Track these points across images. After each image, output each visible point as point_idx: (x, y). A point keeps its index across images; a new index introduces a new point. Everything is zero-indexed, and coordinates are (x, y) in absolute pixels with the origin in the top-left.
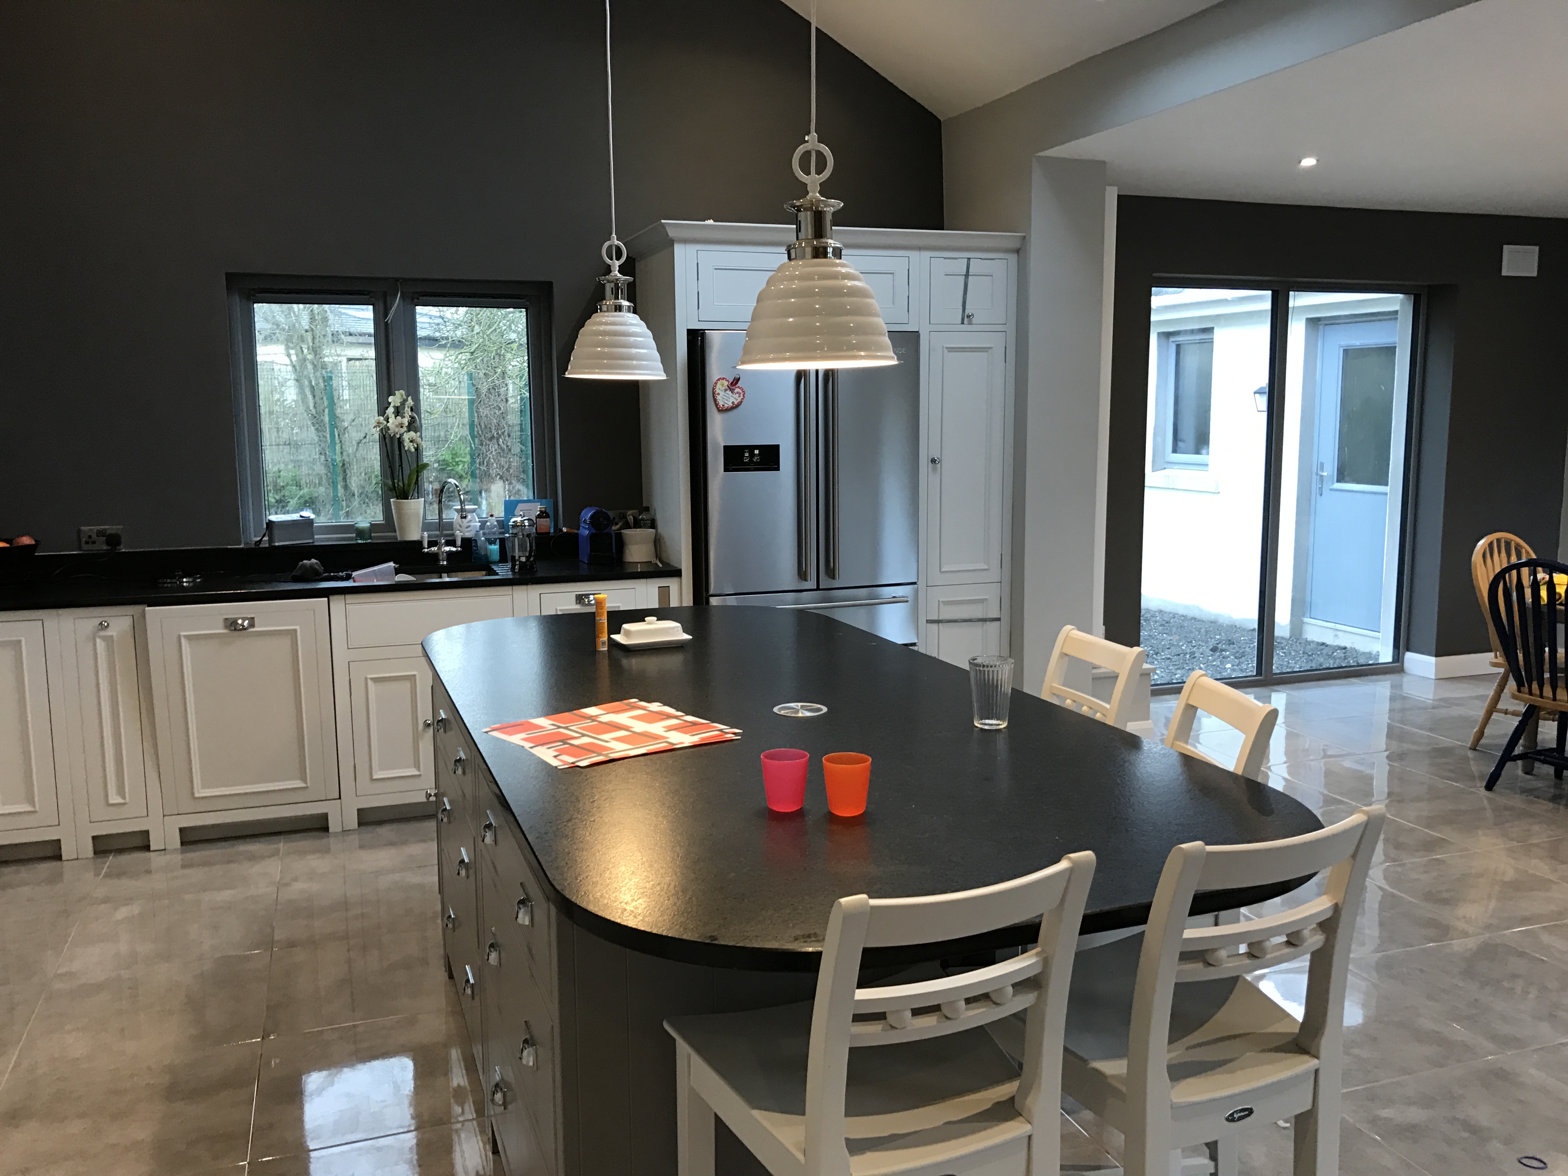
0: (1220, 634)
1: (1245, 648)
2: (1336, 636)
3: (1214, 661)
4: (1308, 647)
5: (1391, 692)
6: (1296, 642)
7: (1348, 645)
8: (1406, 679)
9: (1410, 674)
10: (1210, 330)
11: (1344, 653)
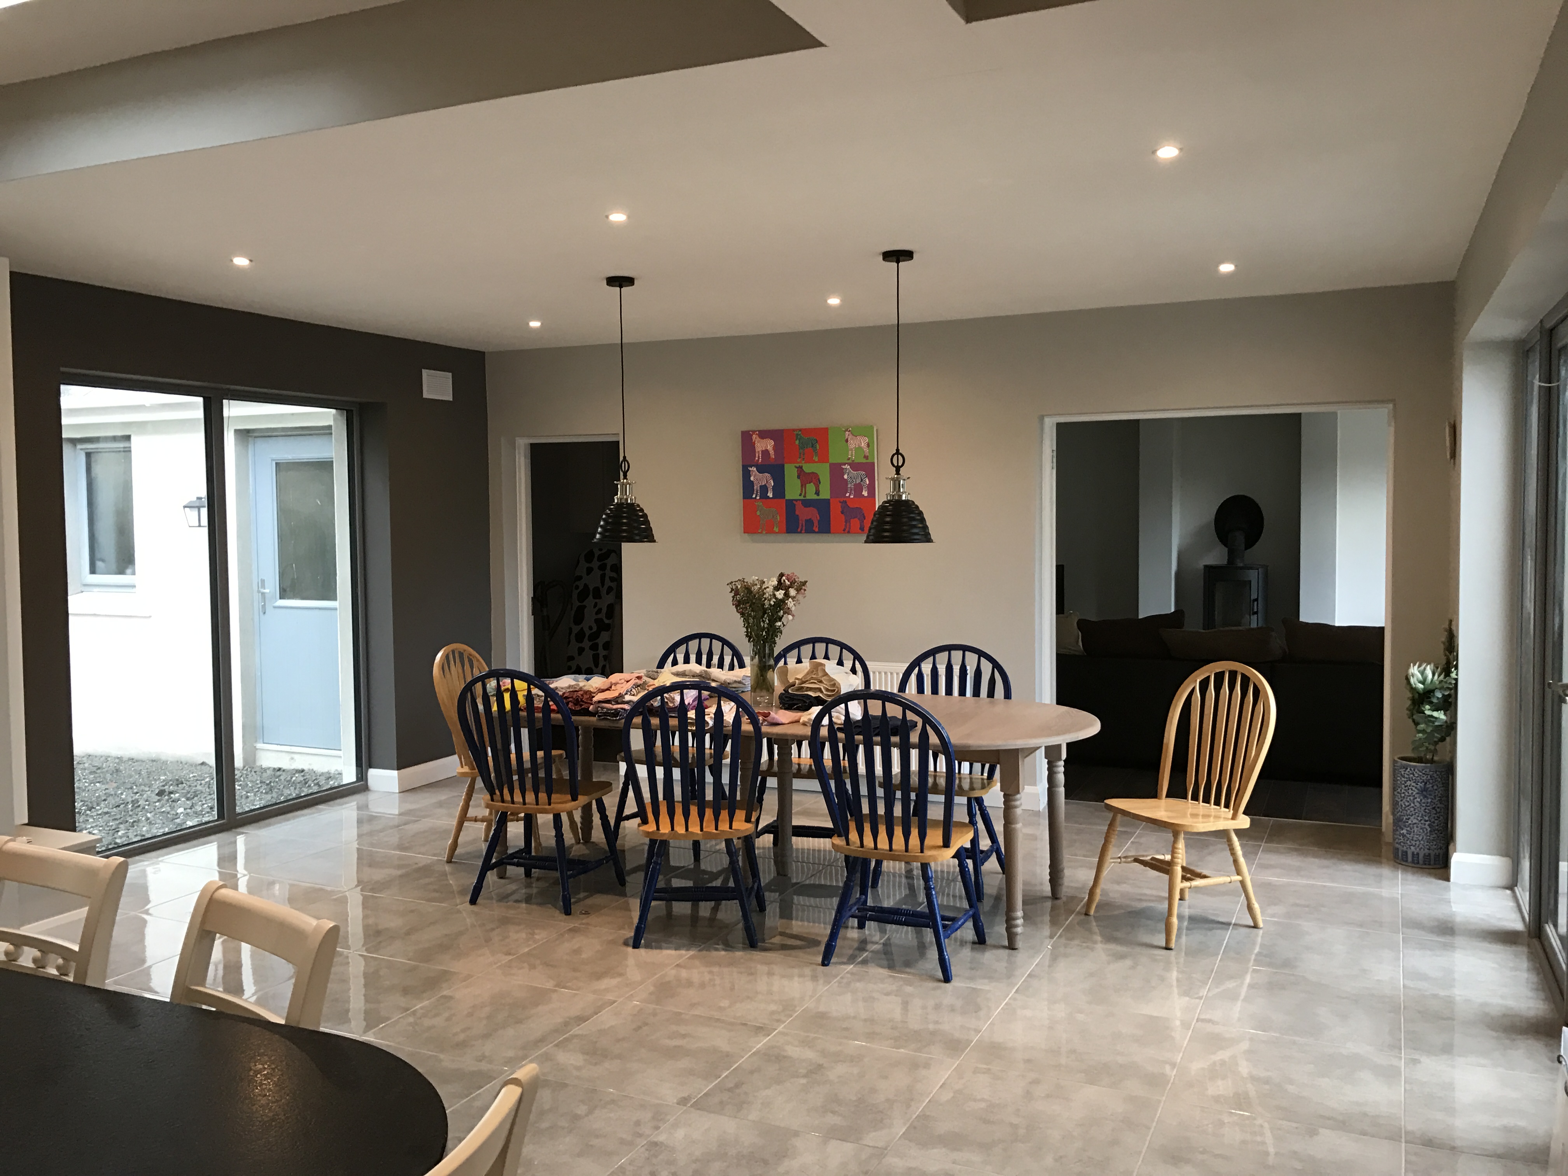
0: (165, 774)
1: (196, 786)
2: (292, 759)
3: (162, 806)
4: (265, 775)
5: (358, 815)
6: (251, 771)
7: (306, 768)
8: (371, 797)
9: (375, 791)
10: (128, 438)
11: (303, 776)
